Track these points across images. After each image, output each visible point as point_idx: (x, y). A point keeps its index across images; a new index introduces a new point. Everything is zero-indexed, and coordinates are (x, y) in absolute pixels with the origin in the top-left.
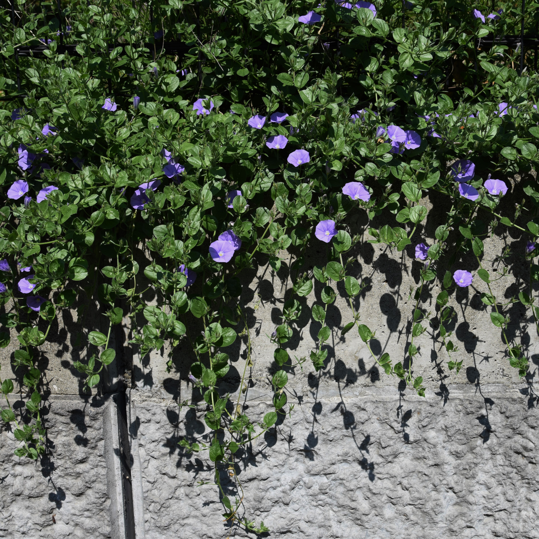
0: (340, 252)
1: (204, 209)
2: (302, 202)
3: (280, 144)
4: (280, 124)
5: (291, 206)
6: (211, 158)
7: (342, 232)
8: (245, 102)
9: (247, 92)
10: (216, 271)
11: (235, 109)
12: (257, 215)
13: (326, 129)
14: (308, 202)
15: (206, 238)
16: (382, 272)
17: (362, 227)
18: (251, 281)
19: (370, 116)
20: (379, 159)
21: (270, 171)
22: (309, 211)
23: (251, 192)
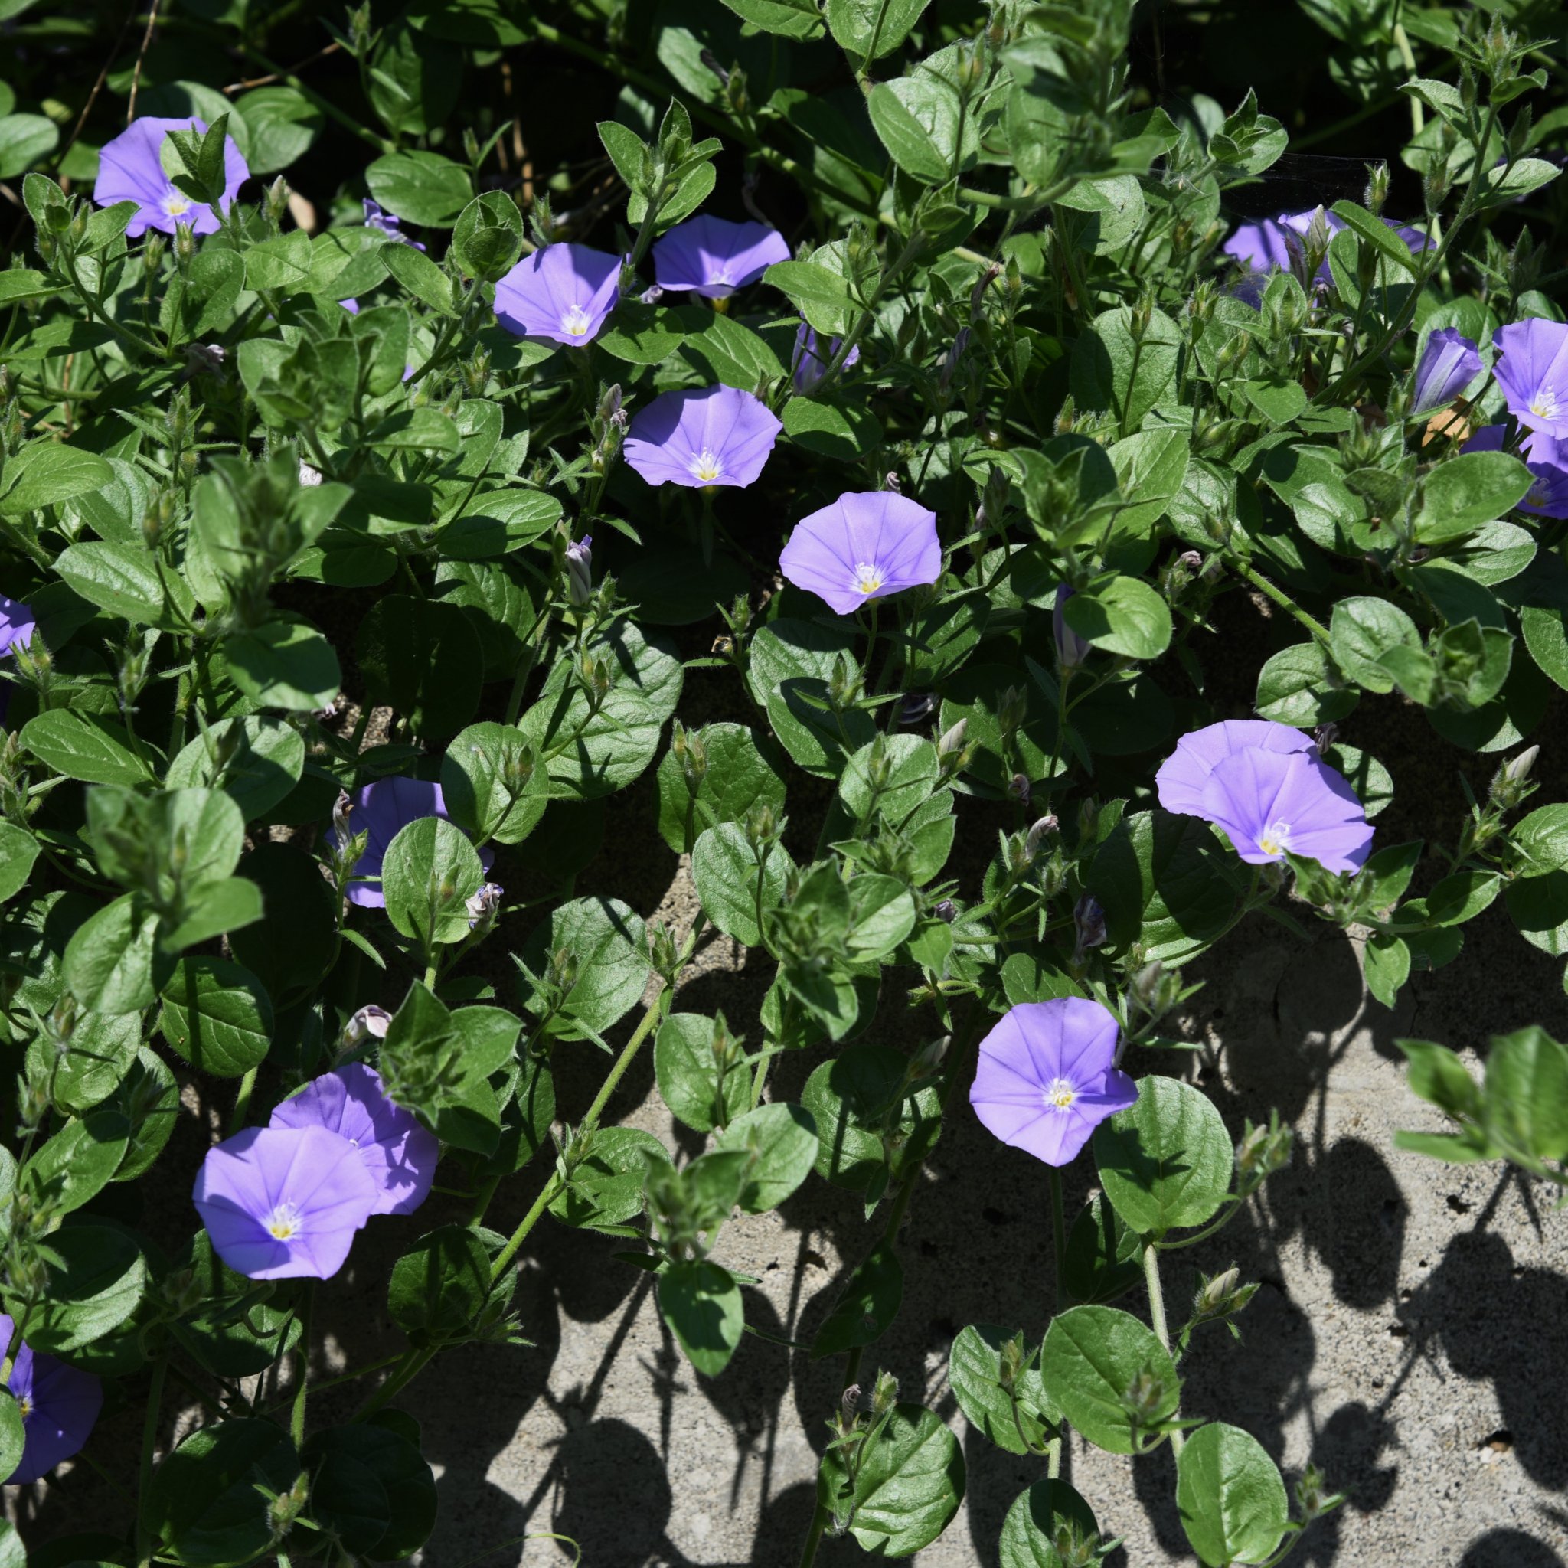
0: (1147, 1239)
1: (189, 935)
2: (883, 866)
3: (725, 455)
4: (719, 300)
5: (809, 893)
6: (237, 564)
7: (1167, 1089)
8: (470, 145)
9: (483, 59)
10: (256, 1359)
11: (401, 188)
12: (558, 957)
13: (1053, 345)
14: (924, 869)
15: (184, 1112)
16: (1468, 1368)
17: (1317, 1037)
18: (503, 1436)
19: (1368, 258)
20: (1443, 563)
21: (654, 636)
22: (935, 935)
23: (515, 795)
